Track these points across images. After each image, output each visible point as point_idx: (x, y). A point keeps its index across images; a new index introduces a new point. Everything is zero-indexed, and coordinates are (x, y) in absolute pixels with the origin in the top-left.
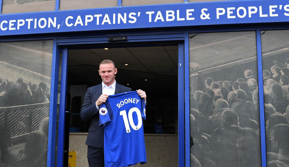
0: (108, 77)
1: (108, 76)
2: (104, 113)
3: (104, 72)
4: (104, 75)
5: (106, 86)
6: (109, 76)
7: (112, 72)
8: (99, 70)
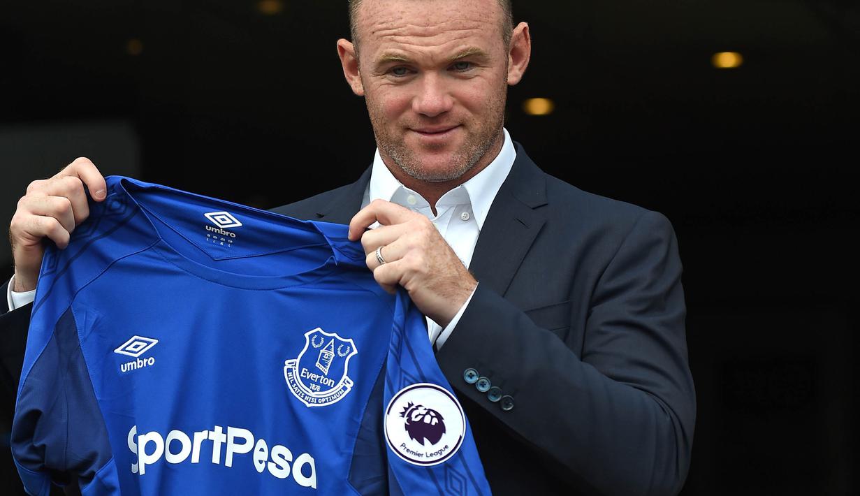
0: (445, 124)
1: (443, 113)
2: (434, 441)
3: (404, 69)
4: (407, 105)
5: (413, 197)
6: (460, 111)
7: (489, 73)
8: (342, 42)
